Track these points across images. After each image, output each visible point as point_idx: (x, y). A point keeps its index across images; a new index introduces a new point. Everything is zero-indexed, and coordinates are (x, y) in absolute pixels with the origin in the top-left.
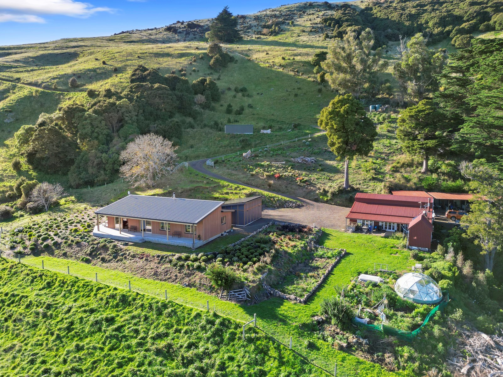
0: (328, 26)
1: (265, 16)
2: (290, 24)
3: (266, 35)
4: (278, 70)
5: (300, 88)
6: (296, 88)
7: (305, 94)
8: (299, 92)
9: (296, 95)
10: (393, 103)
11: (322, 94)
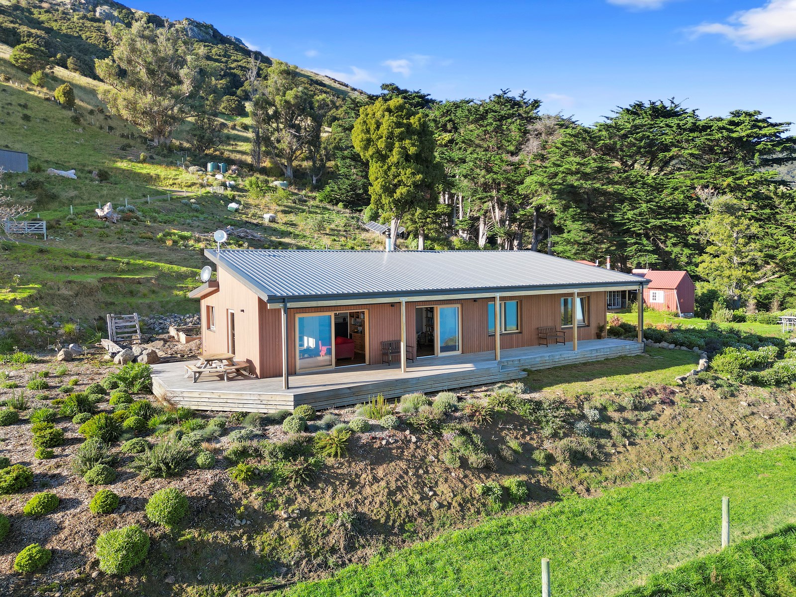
5: (25, 106)
6: (13, 103)
7: (45, 120)
8: (28, 112)
9: (26, 118)
10: (242, 164)
11: (84, 129)
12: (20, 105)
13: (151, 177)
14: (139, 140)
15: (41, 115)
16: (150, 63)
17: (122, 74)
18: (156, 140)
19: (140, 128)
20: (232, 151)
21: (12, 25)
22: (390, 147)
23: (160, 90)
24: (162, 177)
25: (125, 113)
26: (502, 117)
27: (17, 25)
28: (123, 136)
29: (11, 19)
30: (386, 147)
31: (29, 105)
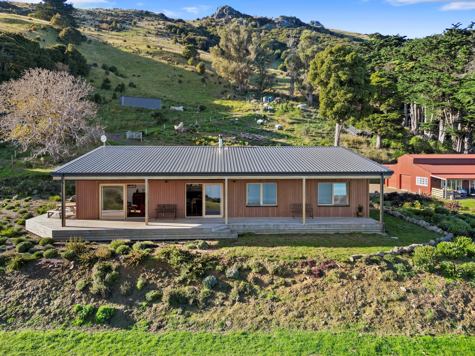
0: (173, 33)
1: (99, 13)
2: (133, 24)
3: (107, 30)
4: (146, 57)
5: (181, 76)
6: (177, 75)
7: (189, 82)
8: (182, 79)
9: (180, 82)
10: (283, 96)
11: (206, 85)
12: (179, 76)
13: (229, 107)
14: (232, 88)
15: (187, 80)
16: (236, 46)
17: (223, 53)
18: (240, 87)
19: (230, 81)
20: (281, 89)
21: (194, 36)
22: (329, 76)
23: (241, 59)
24: (234, 107)
25: (223, 74)
26: (451, 45)
27: (196, 36)
28: (225, 86)
29: (194, 33)
30: (326, 77)
31: (183, 75)
